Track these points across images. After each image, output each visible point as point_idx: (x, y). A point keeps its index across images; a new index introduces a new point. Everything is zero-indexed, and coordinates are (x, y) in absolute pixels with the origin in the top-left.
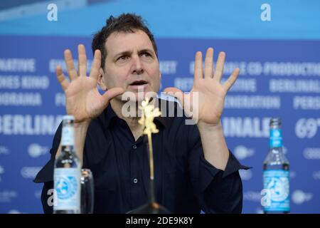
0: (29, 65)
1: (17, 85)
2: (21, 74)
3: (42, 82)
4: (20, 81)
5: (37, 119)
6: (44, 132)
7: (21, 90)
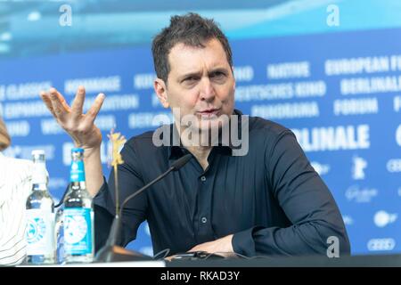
0: (302, 69)
1: (291, 94)
2: (294, 80)
3: (319, 89)
4: (294, 89)
5: (315, 132)
6: (323, 147)
7: (295, 100)
